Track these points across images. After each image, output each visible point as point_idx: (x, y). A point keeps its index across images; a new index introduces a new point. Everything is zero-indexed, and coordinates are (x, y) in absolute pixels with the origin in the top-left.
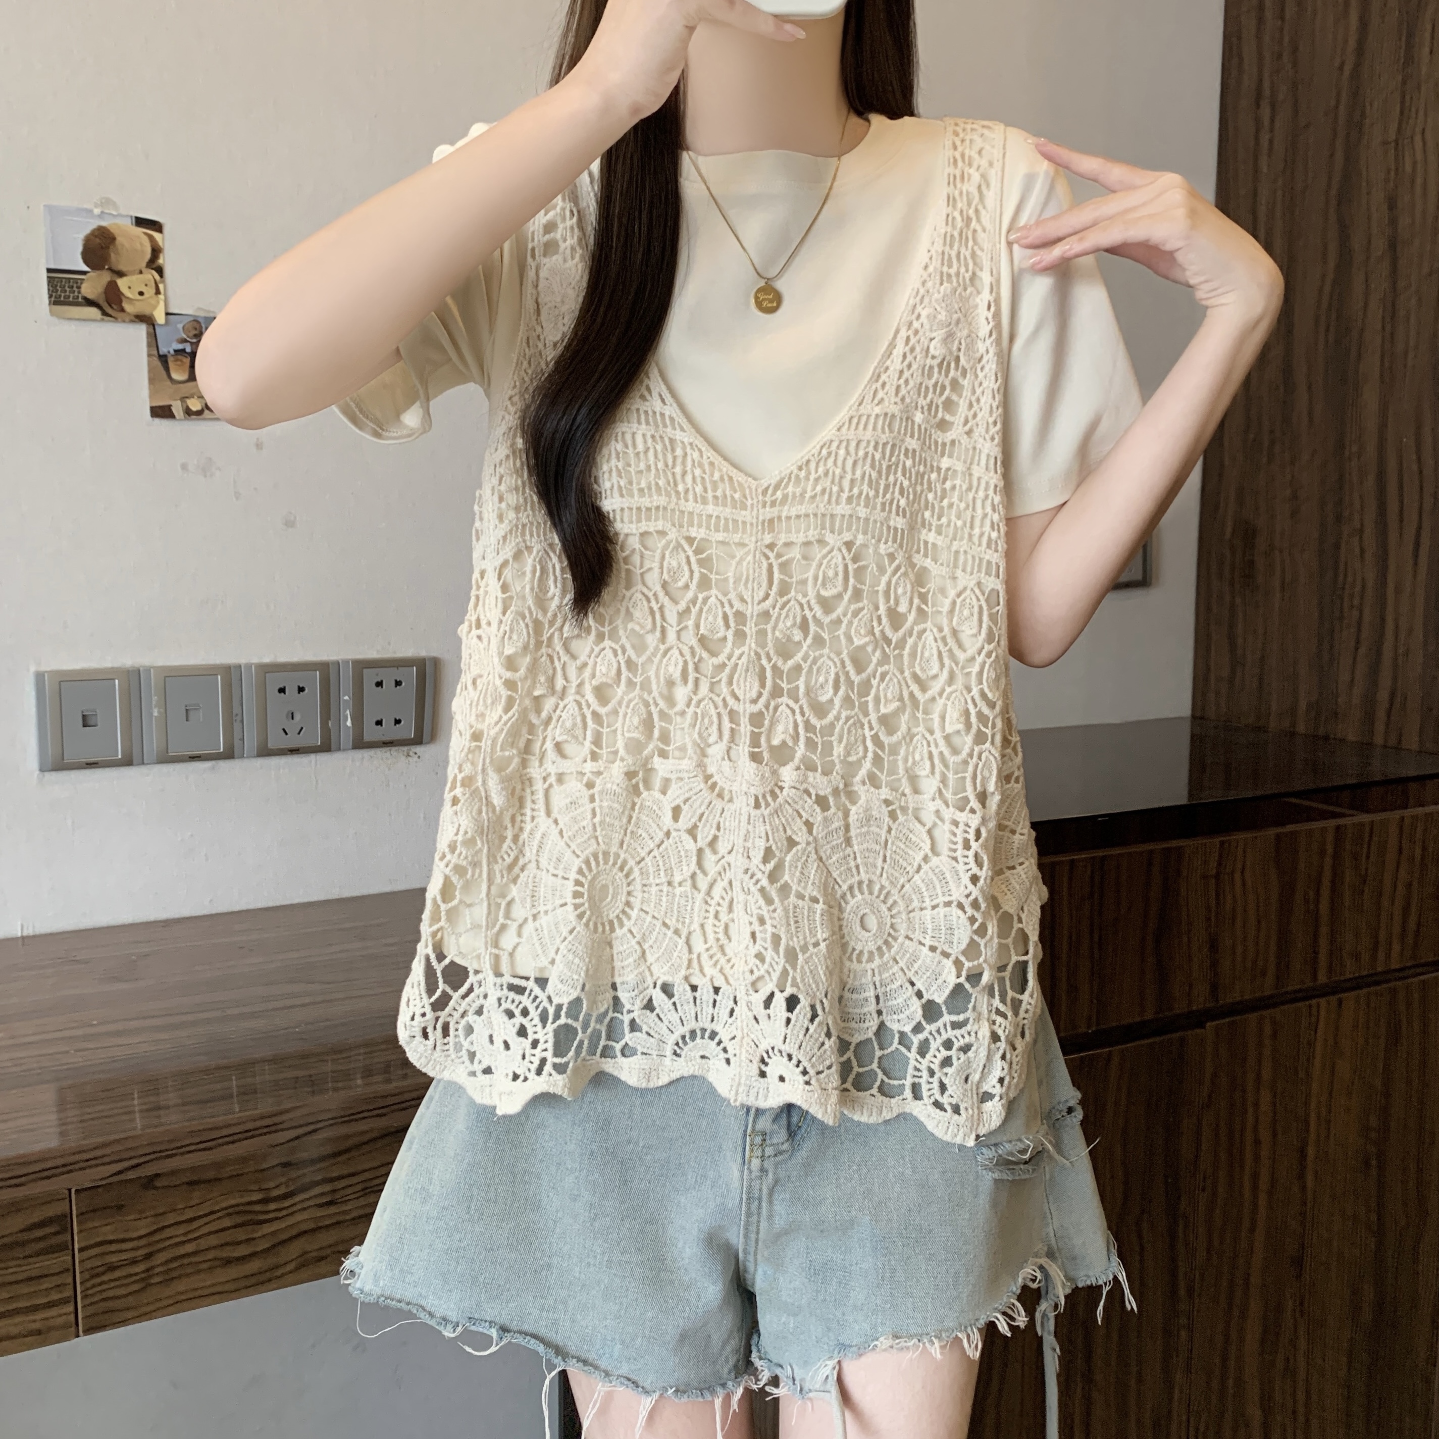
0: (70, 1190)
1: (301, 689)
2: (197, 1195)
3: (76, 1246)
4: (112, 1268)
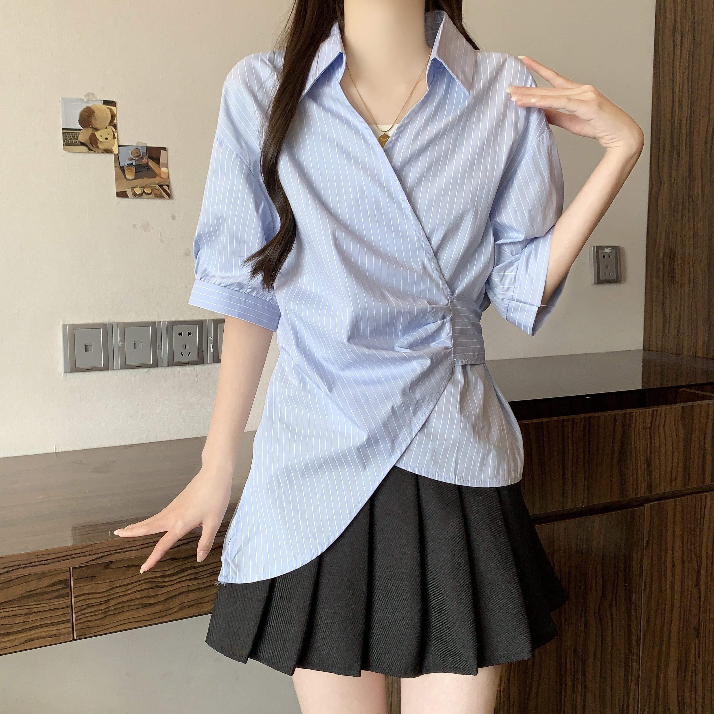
0: (70, 568)
4: (89, 606)
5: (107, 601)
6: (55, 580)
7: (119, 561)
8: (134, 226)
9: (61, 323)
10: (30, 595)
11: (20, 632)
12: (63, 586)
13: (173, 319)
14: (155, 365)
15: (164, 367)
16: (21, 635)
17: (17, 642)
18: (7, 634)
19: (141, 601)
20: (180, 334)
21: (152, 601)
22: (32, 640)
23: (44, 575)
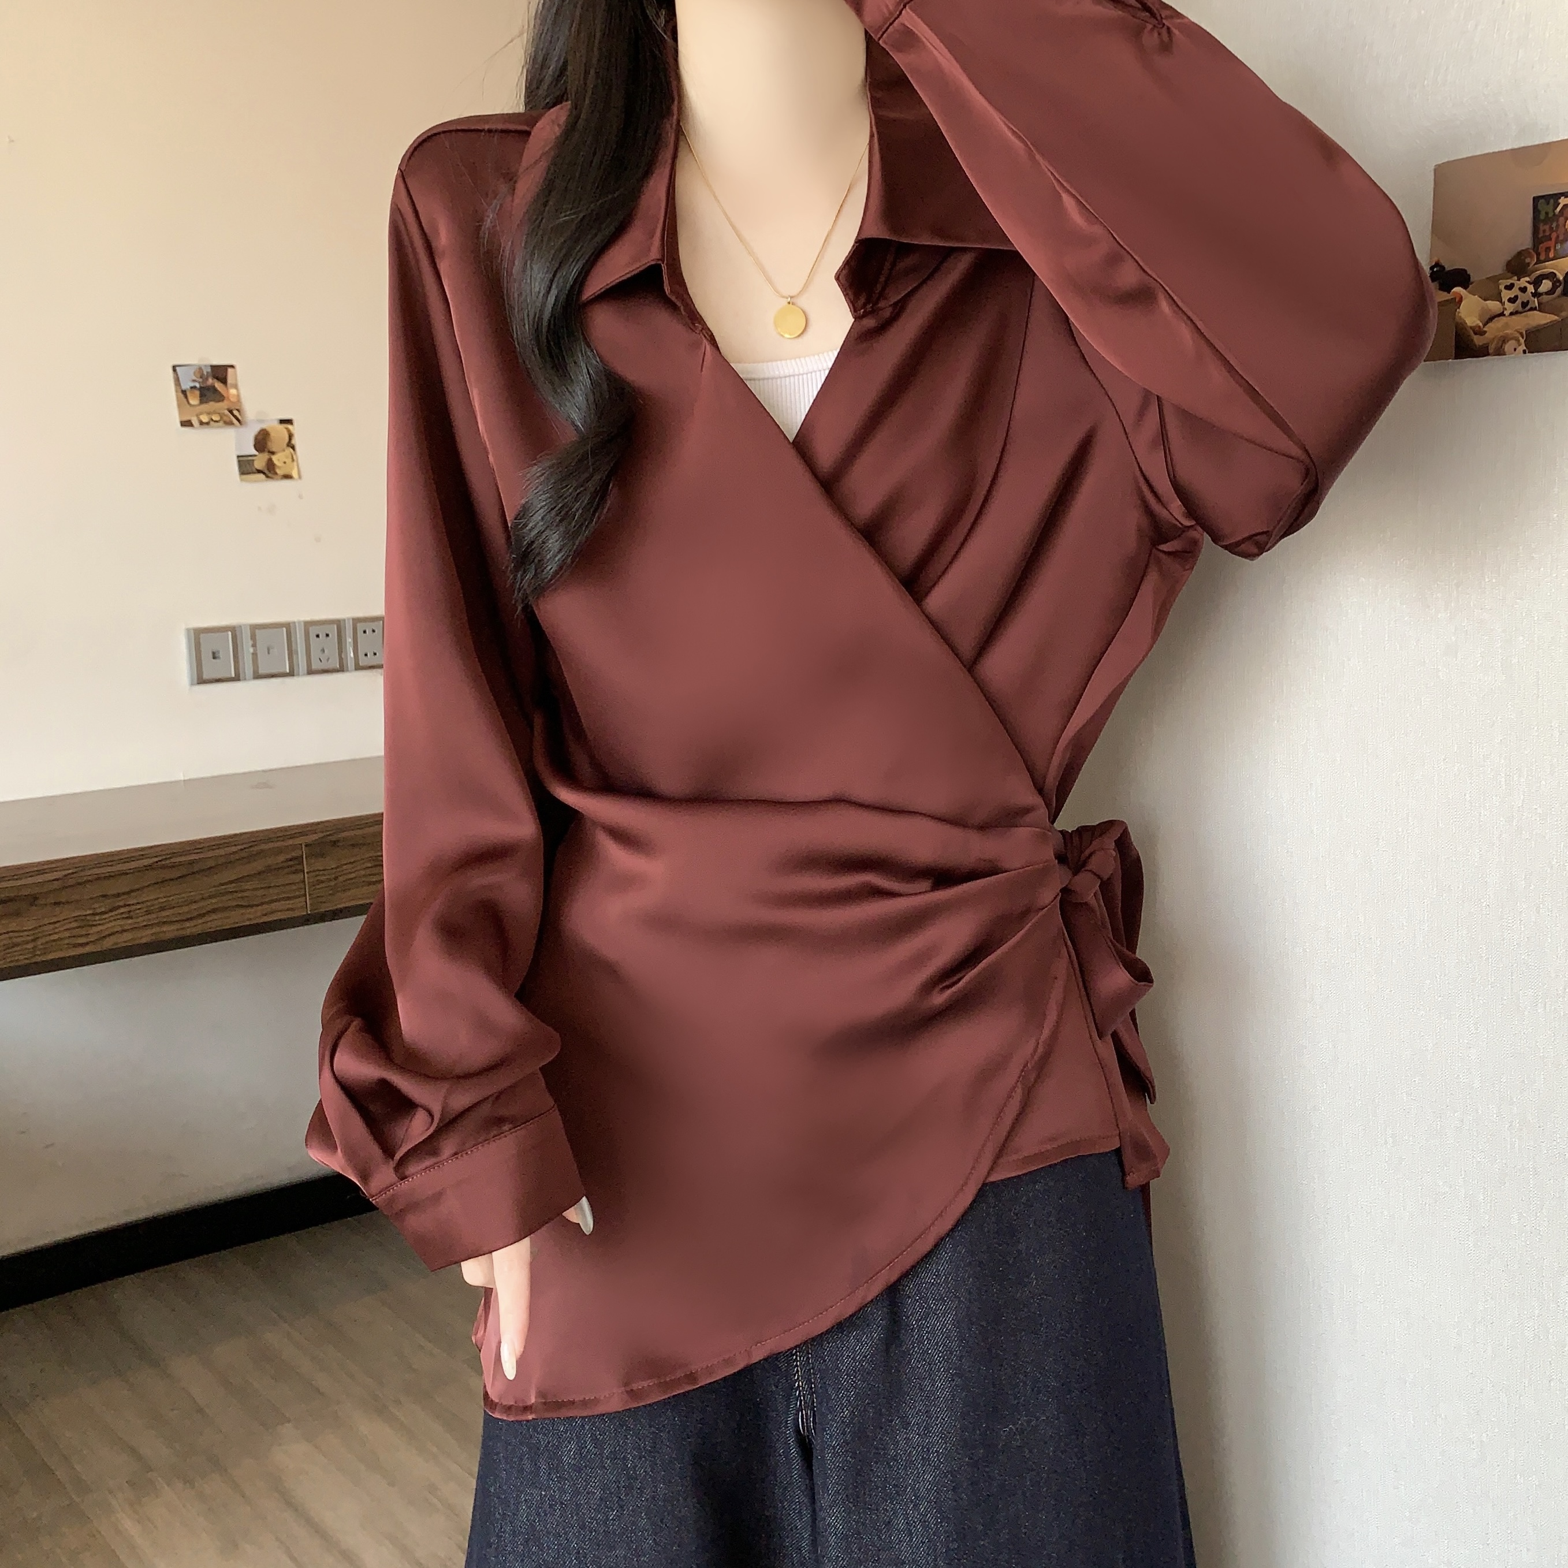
1: (327, 635)
2: (356, 850)
3: (306, 871)
5: (336, 878)
6: (289, 856)
7: (345, 839)
8: (259, 508)
9: (184, 627)
10: (269, 870)
11: (262, 904)
12: (296, 862)
13: (308, 619)
14: (291, 674)
15: (304, 675)
17: (259, 914)
18: (252, 906)
20: (318, 636)
22: (272, 913)
23: (280, 851)
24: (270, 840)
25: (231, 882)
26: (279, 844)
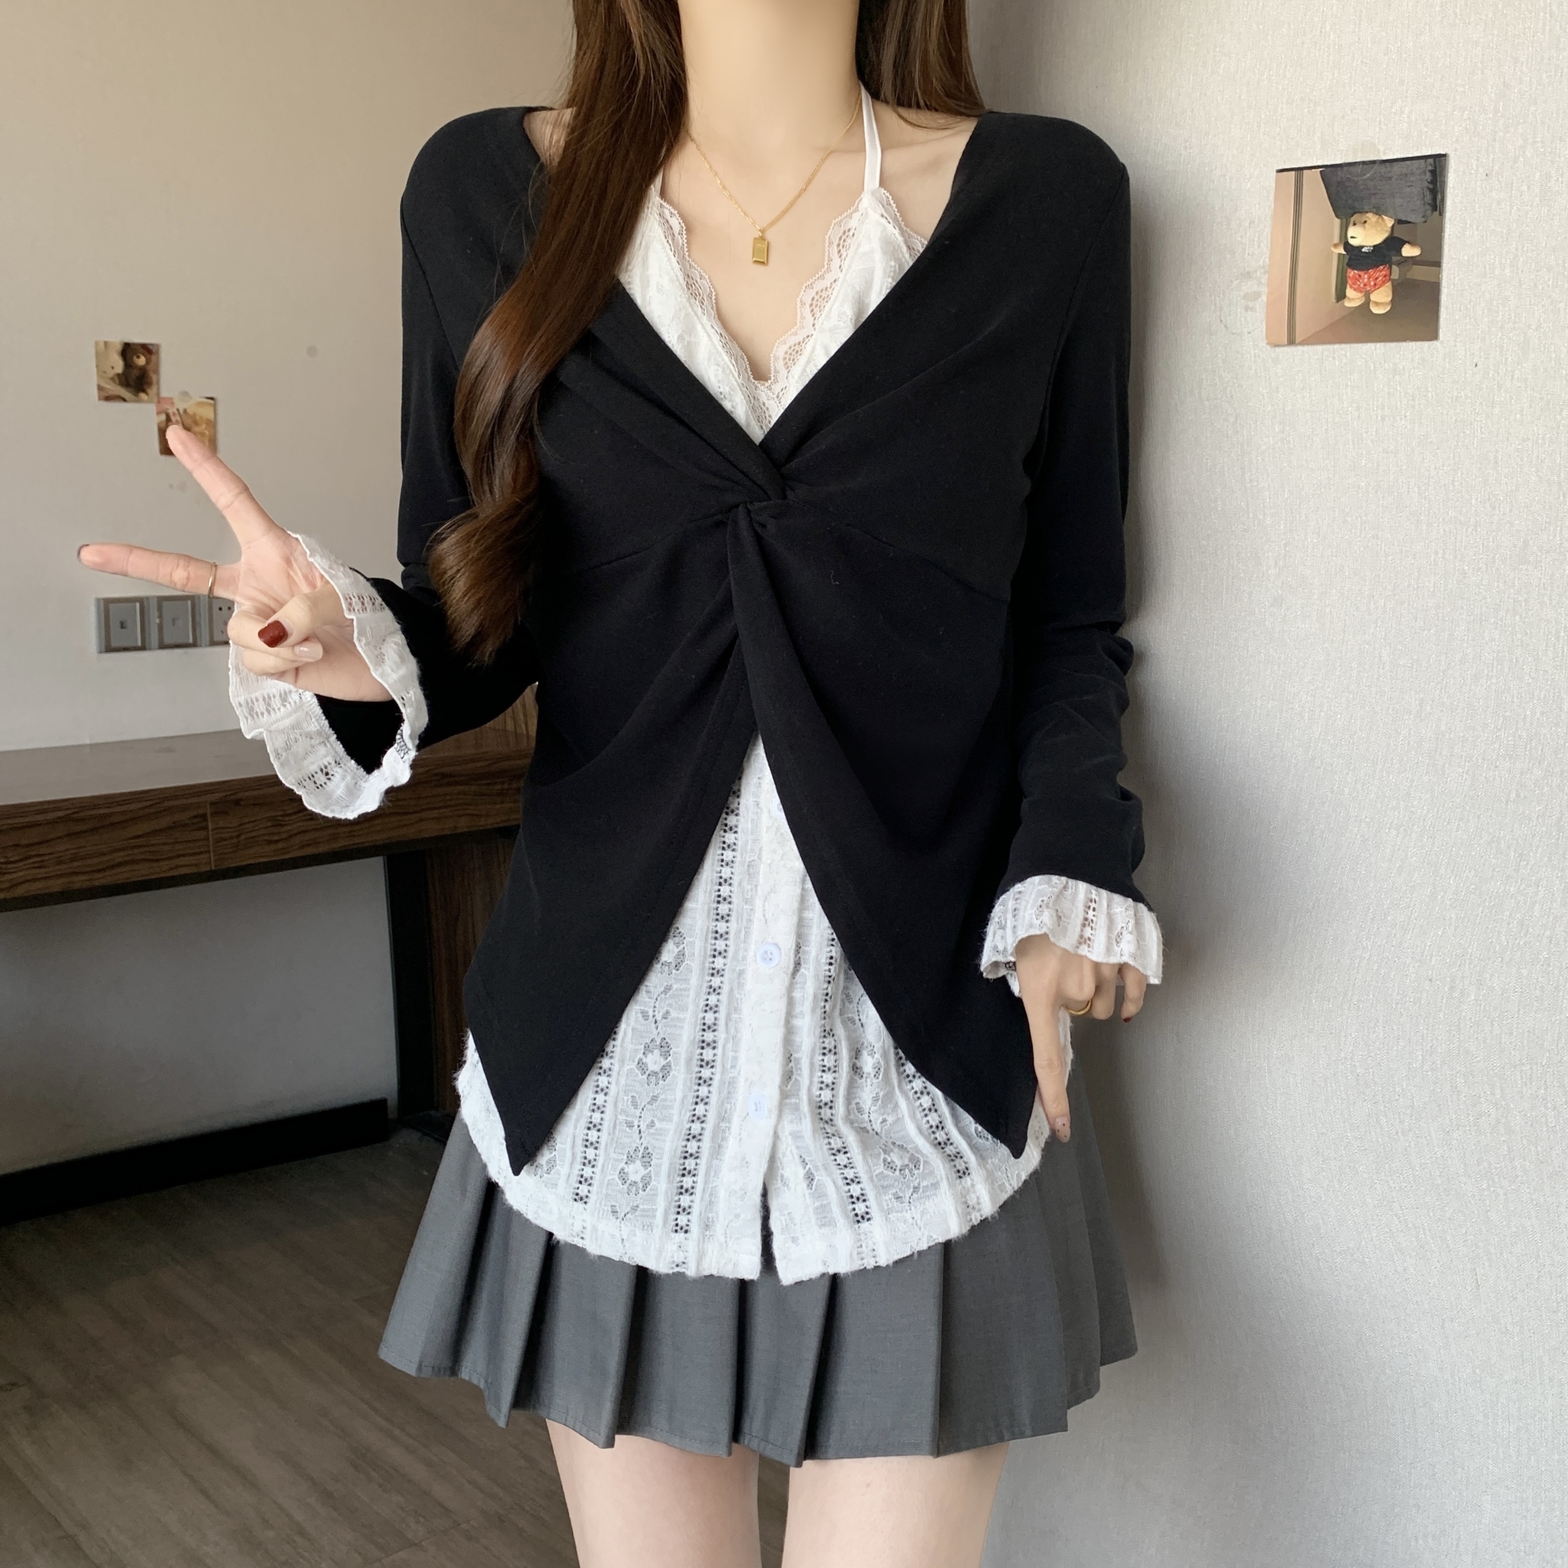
16: (167, 862)
19: (267, 838)
21: (275, 838)
24: (176, 797)
25: (139, 837)
26: (185, 802)
